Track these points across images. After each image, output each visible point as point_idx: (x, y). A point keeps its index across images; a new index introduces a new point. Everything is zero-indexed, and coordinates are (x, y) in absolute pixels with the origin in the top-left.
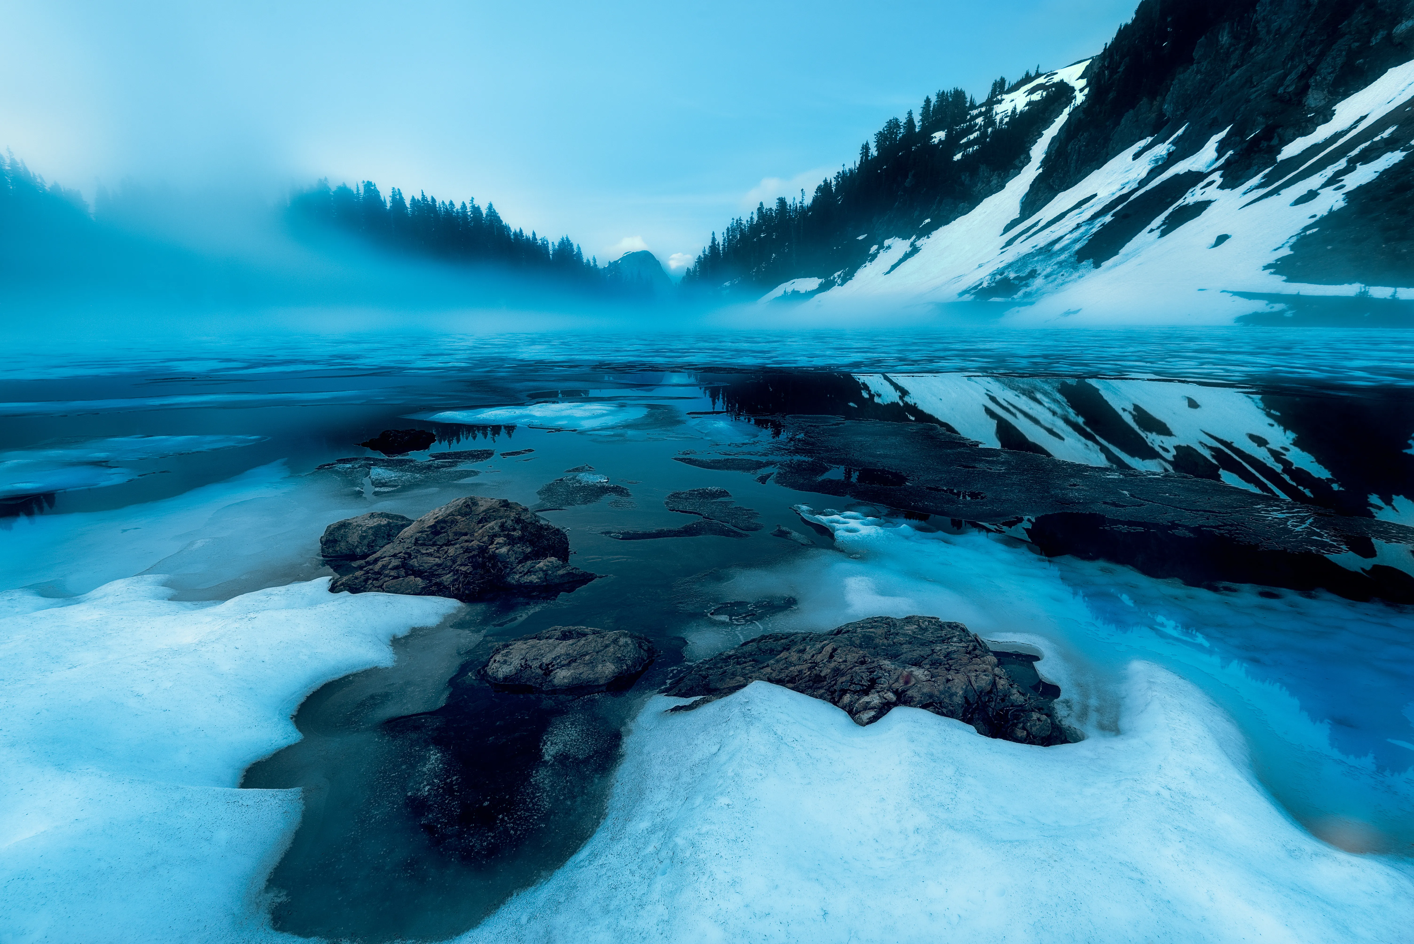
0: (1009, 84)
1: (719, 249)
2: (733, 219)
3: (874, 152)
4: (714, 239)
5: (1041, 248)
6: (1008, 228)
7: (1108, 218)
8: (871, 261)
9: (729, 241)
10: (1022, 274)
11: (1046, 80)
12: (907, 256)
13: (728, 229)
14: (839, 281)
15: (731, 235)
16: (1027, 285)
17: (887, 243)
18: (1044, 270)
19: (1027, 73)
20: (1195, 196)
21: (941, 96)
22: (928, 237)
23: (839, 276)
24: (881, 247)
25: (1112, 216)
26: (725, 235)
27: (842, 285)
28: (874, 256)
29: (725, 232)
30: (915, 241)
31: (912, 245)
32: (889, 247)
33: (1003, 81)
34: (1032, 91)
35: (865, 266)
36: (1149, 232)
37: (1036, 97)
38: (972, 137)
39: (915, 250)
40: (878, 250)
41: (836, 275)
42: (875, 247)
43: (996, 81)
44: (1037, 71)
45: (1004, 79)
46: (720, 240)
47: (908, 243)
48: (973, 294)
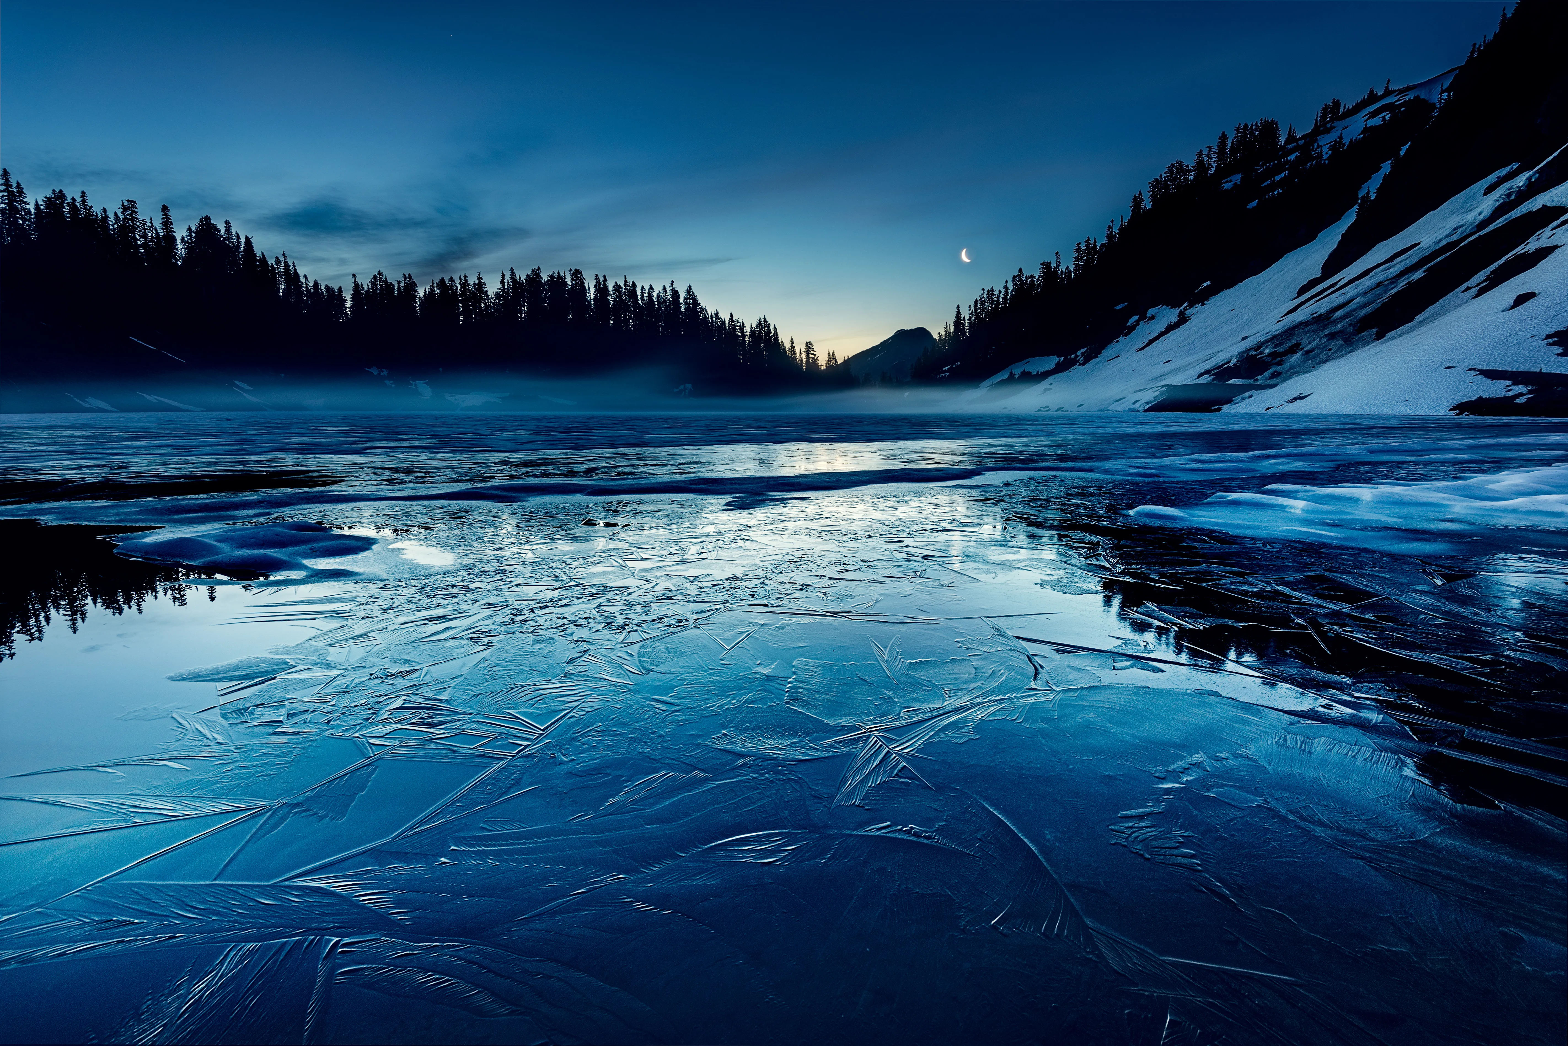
0: (1345, 107)
1: (964, 325)
2: (983, 290)
3: (1147, 204)
4: (958, 313)
5: (1321, 315)
6: (1302, 291)
7: (1419, 275)
8: (1126, 335)
9: (977, 315)
10: (1281, 349)
11: (1397, 98)
12: (1170, 328)
13: (976, 302)
14: (1081, 360)
15: (980, 308)
16: (1280, 364)
17: (1151, 312)
18: (1310, 343)
19: (1372, 91)
20: (1540, 240)
21: (1243, 131)
22: (1203, 304)
23: (1083, 354)
24: (1143, 317)
25: (1424, 272)
26: (972, 308)
27: (1083, 364)
28: (1132, 328)
29: (973, 304)
30: (1185, 309)
31: (1181, 314)
32: (1153, 318)
33: (1336, 104)
34: (1373, 114)
35: (1118, 341)
36: (1463, 292)
37: (1377, 121)
38: (1277, 178)
39: (1183, 319)
40: (1137, 323)
41: (1079, 353)
42: (1136, 317)
43: (1326, 105)
44: (1387, 87)
45: (1338, 101)
46: (965, 314)
47: (1177, 311)
48: (1213, 375)
